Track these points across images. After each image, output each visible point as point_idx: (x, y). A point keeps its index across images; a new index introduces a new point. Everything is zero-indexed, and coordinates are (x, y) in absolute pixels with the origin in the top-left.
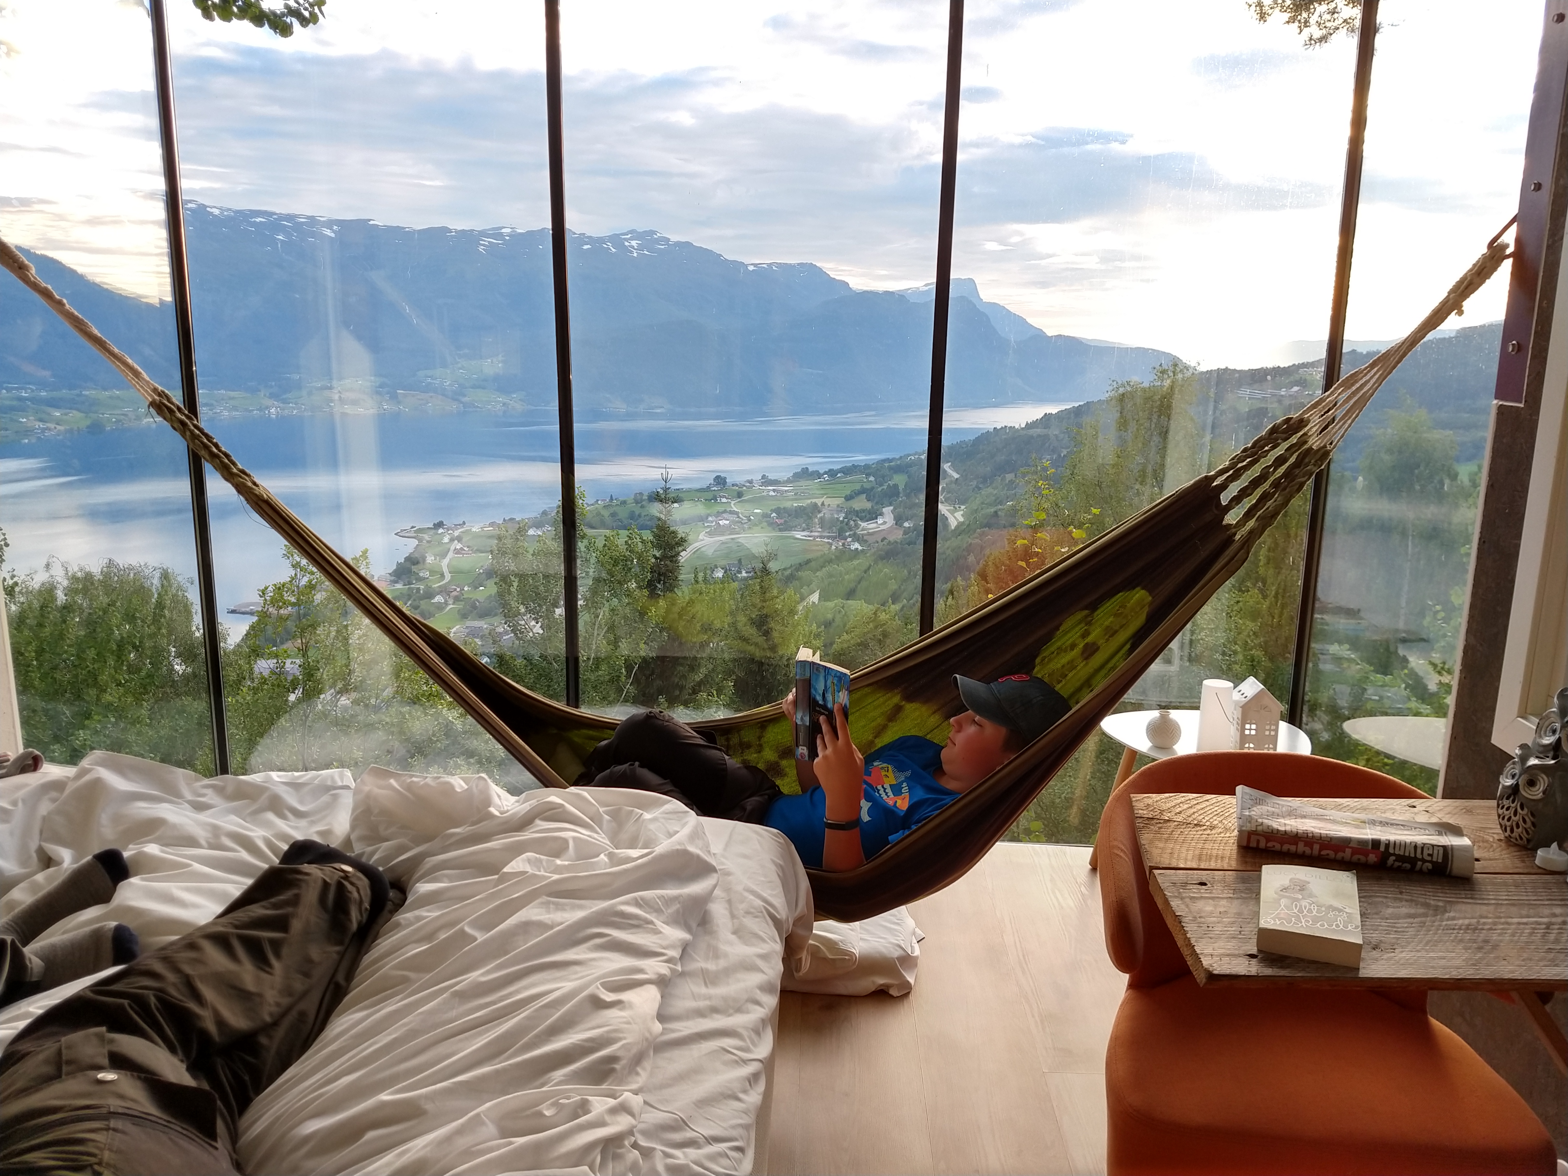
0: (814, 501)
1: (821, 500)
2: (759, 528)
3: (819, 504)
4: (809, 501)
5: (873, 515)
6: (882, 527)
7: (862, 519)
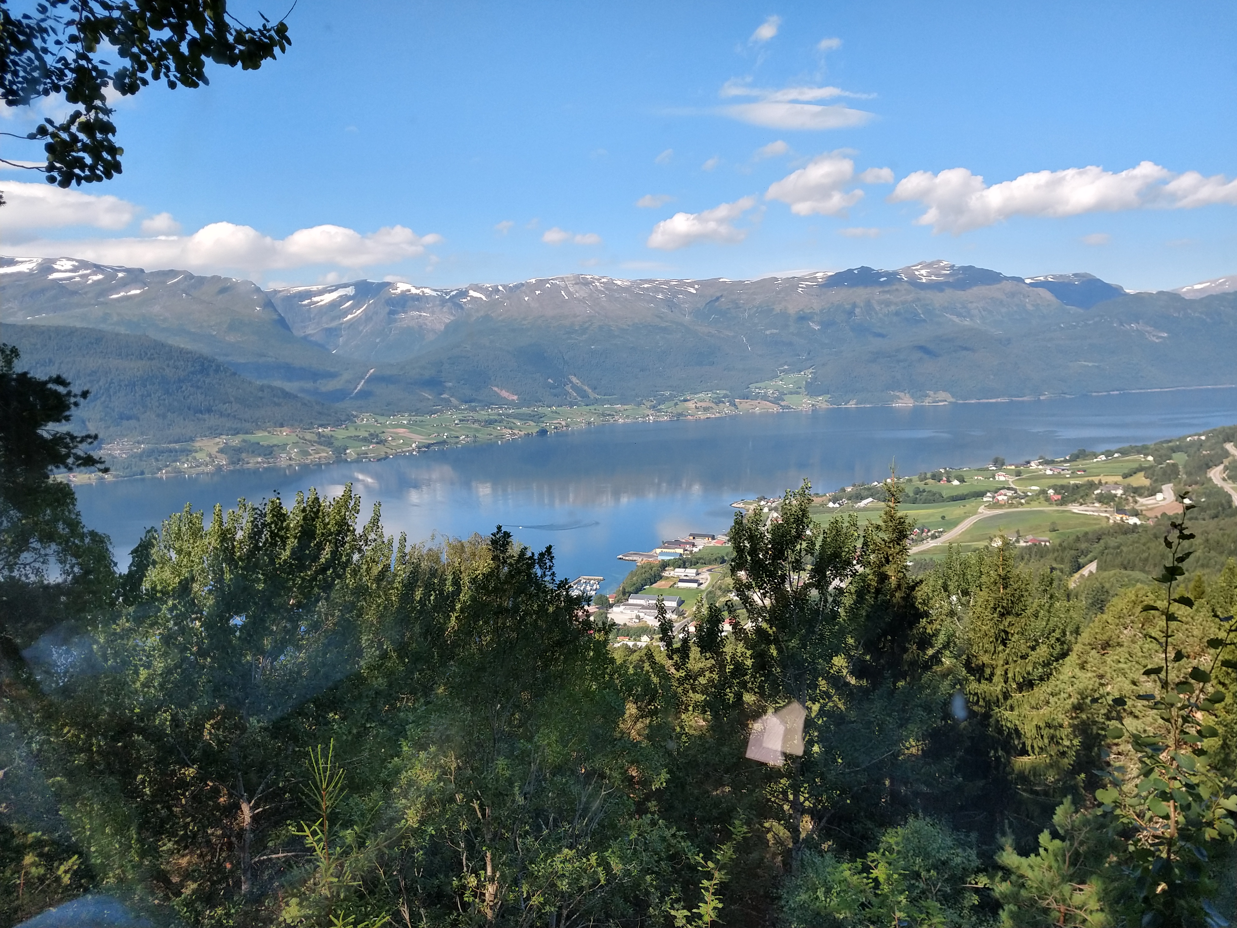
0: (1090, 479)
1: (1099, 478)
2: (1036, 503)
3: (1097, 482)
4: (1086, 479)
5: (1153, 492)
6: (1162, 503)
7: (1140, 495)
